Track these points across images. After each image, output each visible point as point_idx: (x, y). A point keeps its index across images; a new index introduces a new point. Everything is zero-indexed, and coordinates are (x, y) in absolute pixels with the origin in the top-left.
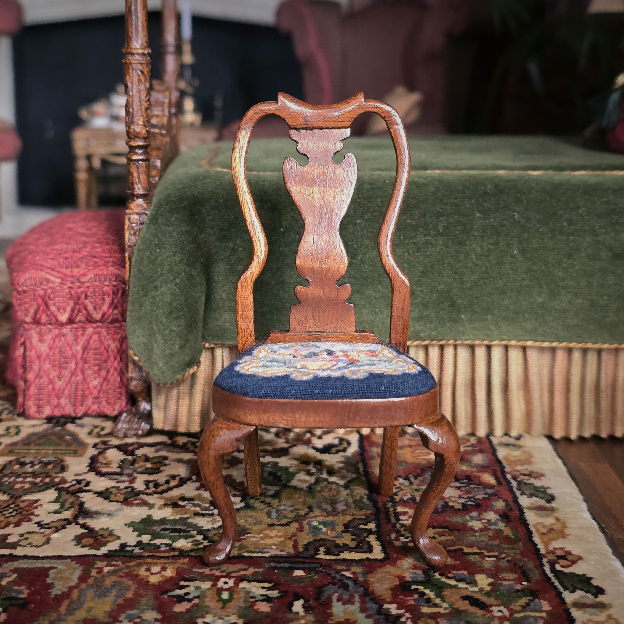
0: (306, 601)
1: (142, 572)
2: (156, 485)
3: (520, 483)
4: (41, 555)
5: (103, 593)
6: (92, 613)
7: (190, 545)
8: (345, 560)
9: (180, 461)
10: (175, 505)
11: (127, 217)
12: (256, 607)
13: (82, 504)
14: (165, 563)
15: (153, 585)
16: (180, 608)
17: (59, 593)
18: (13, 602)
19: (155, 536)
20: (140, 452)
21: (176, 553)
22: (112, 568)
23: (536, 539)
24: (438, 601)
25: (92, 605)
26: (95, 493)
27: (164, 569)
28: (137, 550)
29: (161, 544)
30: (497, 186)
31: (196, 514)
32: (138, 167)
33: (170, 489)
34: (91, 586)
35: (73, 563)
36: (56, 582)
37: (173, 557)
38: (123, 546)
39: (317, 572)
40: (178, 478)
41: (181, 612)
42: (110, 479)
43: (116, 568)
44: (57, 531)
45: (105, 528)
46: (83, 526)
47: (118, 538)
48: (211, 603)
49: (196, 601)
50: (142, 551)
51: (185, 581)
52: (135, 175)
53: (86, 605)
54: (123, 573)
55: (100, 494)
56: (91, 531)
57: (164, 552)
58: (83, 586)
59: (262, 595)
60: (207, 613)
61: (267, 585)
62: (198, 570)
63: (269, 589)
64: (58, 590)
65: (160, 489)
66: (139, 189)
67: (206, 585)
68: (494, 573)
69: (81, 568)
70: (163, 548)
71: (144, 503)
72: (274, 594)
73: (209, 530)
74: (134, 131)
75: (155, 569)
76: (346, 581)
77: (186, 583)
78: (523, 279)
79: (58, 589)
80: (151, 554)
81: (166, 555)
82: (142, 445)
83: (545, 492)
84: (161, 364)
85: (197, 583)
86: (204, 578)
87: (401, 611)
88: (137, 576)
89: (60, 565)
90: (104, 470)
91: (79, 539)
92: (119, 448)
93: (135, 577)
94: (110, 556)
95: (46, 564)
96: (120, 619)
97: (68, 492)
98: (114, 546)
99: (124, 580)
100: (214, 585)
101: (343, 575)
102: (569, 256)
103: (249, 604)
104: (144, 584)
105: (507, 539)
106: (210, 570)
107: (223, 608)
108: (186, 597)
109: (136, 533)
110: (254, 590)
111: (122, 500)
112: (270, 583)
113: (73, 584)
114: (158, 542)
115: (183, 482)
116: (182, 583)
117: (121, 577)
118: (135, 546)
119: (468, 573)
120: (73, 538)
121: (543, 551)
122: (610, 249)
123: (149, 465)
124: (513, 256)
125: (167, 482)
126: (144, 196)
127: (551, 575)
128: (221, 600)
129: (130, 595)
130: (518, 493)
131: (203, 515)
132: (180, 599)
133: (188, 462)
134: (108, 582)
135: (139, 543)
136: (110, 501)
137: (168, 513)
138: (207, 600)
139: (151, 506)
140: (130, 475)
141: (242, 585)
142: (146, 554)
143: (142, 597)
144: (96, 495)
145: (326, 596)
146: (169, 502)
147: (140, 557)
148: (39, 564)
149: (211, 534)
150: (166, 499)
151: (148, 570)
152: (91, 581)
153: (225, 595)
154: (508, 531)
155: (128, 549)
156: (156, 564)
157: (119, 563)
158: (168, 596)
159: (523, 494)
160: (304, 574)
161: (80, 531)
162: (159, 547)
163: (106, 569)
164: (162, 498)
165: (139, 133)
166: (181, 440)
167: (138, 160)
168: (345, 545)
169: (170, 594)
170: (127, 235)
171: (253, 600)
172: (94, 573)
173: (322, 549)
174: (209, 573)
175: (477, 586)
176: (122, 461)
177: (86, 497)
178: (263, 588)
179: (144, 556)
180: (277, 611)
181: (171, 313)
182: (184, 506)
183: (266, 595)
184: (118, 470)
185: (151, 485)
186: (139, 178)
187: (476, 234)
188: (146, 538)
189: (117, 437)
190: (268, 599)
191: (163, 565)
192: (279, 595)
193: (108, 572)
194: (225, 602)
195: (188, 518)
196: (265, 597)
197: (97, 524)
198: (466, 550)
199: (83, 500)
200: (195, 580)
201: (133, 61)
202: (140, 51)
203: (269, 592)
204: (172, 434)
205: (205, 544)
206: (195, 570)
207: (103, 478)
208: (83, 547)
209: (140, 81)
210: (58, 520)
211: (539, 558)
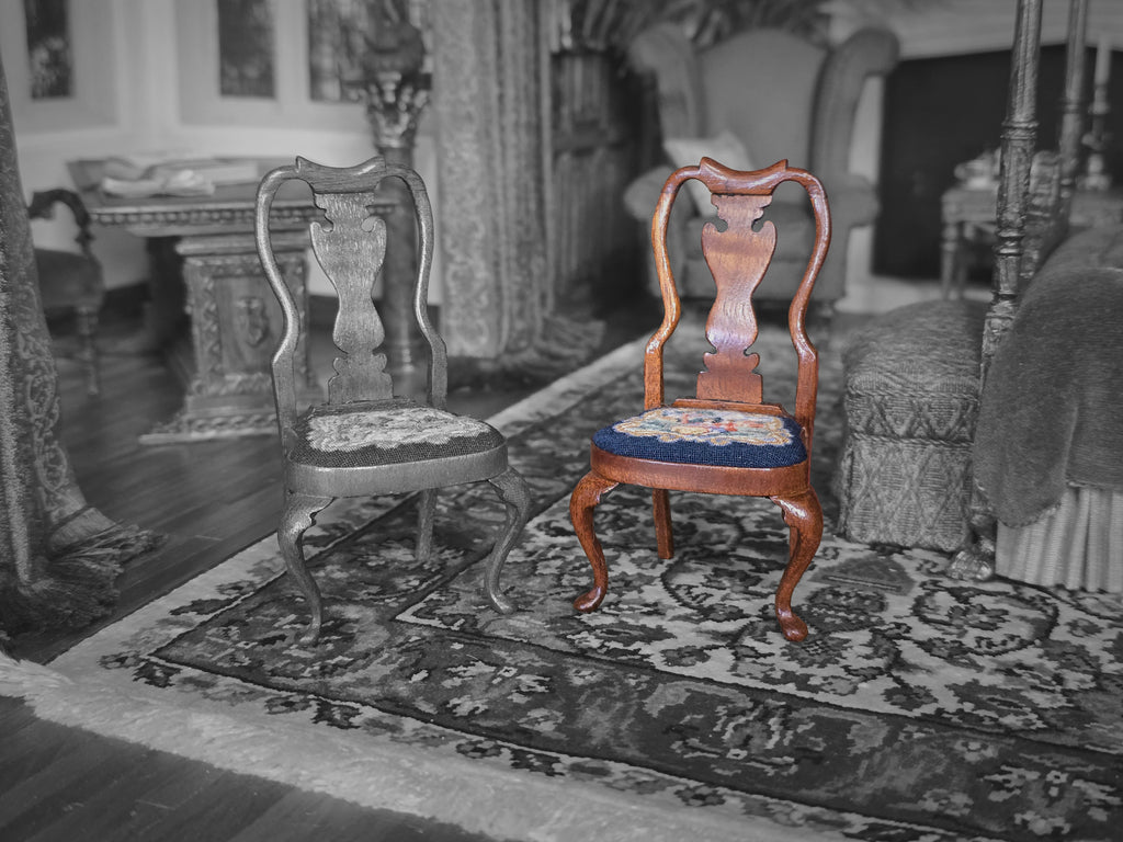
1: (958, 746)
2: (990, 644)
4: (844, 705)
5: (908, 764)
6: (894, 784)
7: (1019, 724)
9: (1023, 618)
10: (1009, 672)
11: (987, 321)
12: (1090, 813)
13: (899, 653)
14: (986, 741)
15: (969, 763)
16: (997, 797)
17: (860, 752)
18: (807, 754)
19: (979, 705)
20: (975, 601)
21: (1002, 731)
22: (923, 735)
25: (894, 774)
26: (916, 642)
27: (984, 747)
28: (955, 719)
29: (986, 717)
31: (1034, 688)
32: (1006, 262)
33: (1006, 652)
34: (897, 752)
35: (880, 721)
36: (857, 740)
37: (998, 734)
38: (940, 711)
40: (1017, 639)
41: (997, 802)
42: (936, 628)
43: (928, 736)
44: (865, 681)
45: (922, 685)
46: (897, 680)
47: (936, 700)
48: (1034, 796)
49: (1018, 792)
50: (962, 721)
51: (1007, 766)
52: (1003, 271)
53: (889, 773)
54: (936, 743)
55: (920, 644)
56: (905, 686)
57: (987, 726)
58: (888, 750)
59: (1100, 800)
60: (1029, 808)
61: (1107, 788)
62: (1026, 756)
63: (1109, 794)
64: (859, 749)
65: (994, 649)
66: (1006, 289)
67: (1032, 776)
69: (887, 728)
70: (987, 722)
71: (973, 665)
72: (1115, 801)
73: (1046, 710)
74: (1007, 220)
75: (974, 745)
77: (1008, 769)
79: (860, 747)
80: (971, 726)
81: (989, 730)
82: (979, 593)
84: (1011, 501)
85: (1022, 771)
86: (1031, 766)
88: (952, 749)
89: (864, 721)
90: (930, 616)
91: (889, 694)
92: (951, 591)
93: (949, 752)
94: (924, 720)
95: (849, 717)
96: (925, 796)
97: (884, 636)
98: (929, 709)
99: (935, 751)
100: (1043, 777)
103: (1081, 808)
104: (958, 761)
106: (1041, 758)
107: (1048, 806)
108: (1007, 785)
109: (957, 699)
110: (1090, 791)
111: (946, 656)
112: (1112, 786)
113: (876, 745)
114: (981, 713)
115: (1023, 645)
116: (1004, 768)
117: (933, 748)
118: (953, 714)
120: (883, 692)
123: (984, 618)
125: (1004, 643)
126: (1011, 298)
128: (1047, 796)
129: (939, 770)
131: (1042, 690)
132: (999, 786)
133: (1033, 622)
134: (916, 750)
135: (958, 712)
136: (932, 655)
137: (999, 680)
138: (1031, 793)
139: (980, 669)
140: (959, 627)
141: (1077, 783)
142: (966, 726)
143: (953, 776)
144: (916, 645)
146: (1002, 668)
147: (957, 727)
148: (840, 716)
149: (1048, 715)
150: (999, 663)
151: (966, 745)
152: (897, 745)
153: (1054, 792)
155: (945, 715)
156: (975, 740)
157: (933, 730)
158: (986, 780)
161: (894, 686)
162: (981, 719)
163: (917, 736)
164: (993, 661)
165: (1012, 222)
166: (1029, 593)
167: (1007, 254)
169: (987, 777)
170: (985, 341)
171: (1086, 803)
172: (902, 737)
174: (1038, 761)
176: (952, 609)
177: (904, 645)
178: (1103, 791)
179: (963, 728)
180: (1116, 822)
181: (1029, 441)
182: (1020, 676)
183: (1104, 801)
184: (947, 619)
185: (984, 643)
186: (1007, 275)
188: (968, 707)
189: (950, 578)
190: (1106, 806)
193: (918, 739)
194: (1052, 801)
195: (1021, 690)
196: (1103, 803)
197: (913, 680)
199: (900, 648)
200: (1017, 766)
201: (1013, 137)
202: (1024, 125)
203: (1109, 799)
204: (1018, 584)
205: (1040, 724)
206: (1021, 755)
207: (927, 626)
208: (893, 704)
209: (1020, 160)
210: (869, 668)
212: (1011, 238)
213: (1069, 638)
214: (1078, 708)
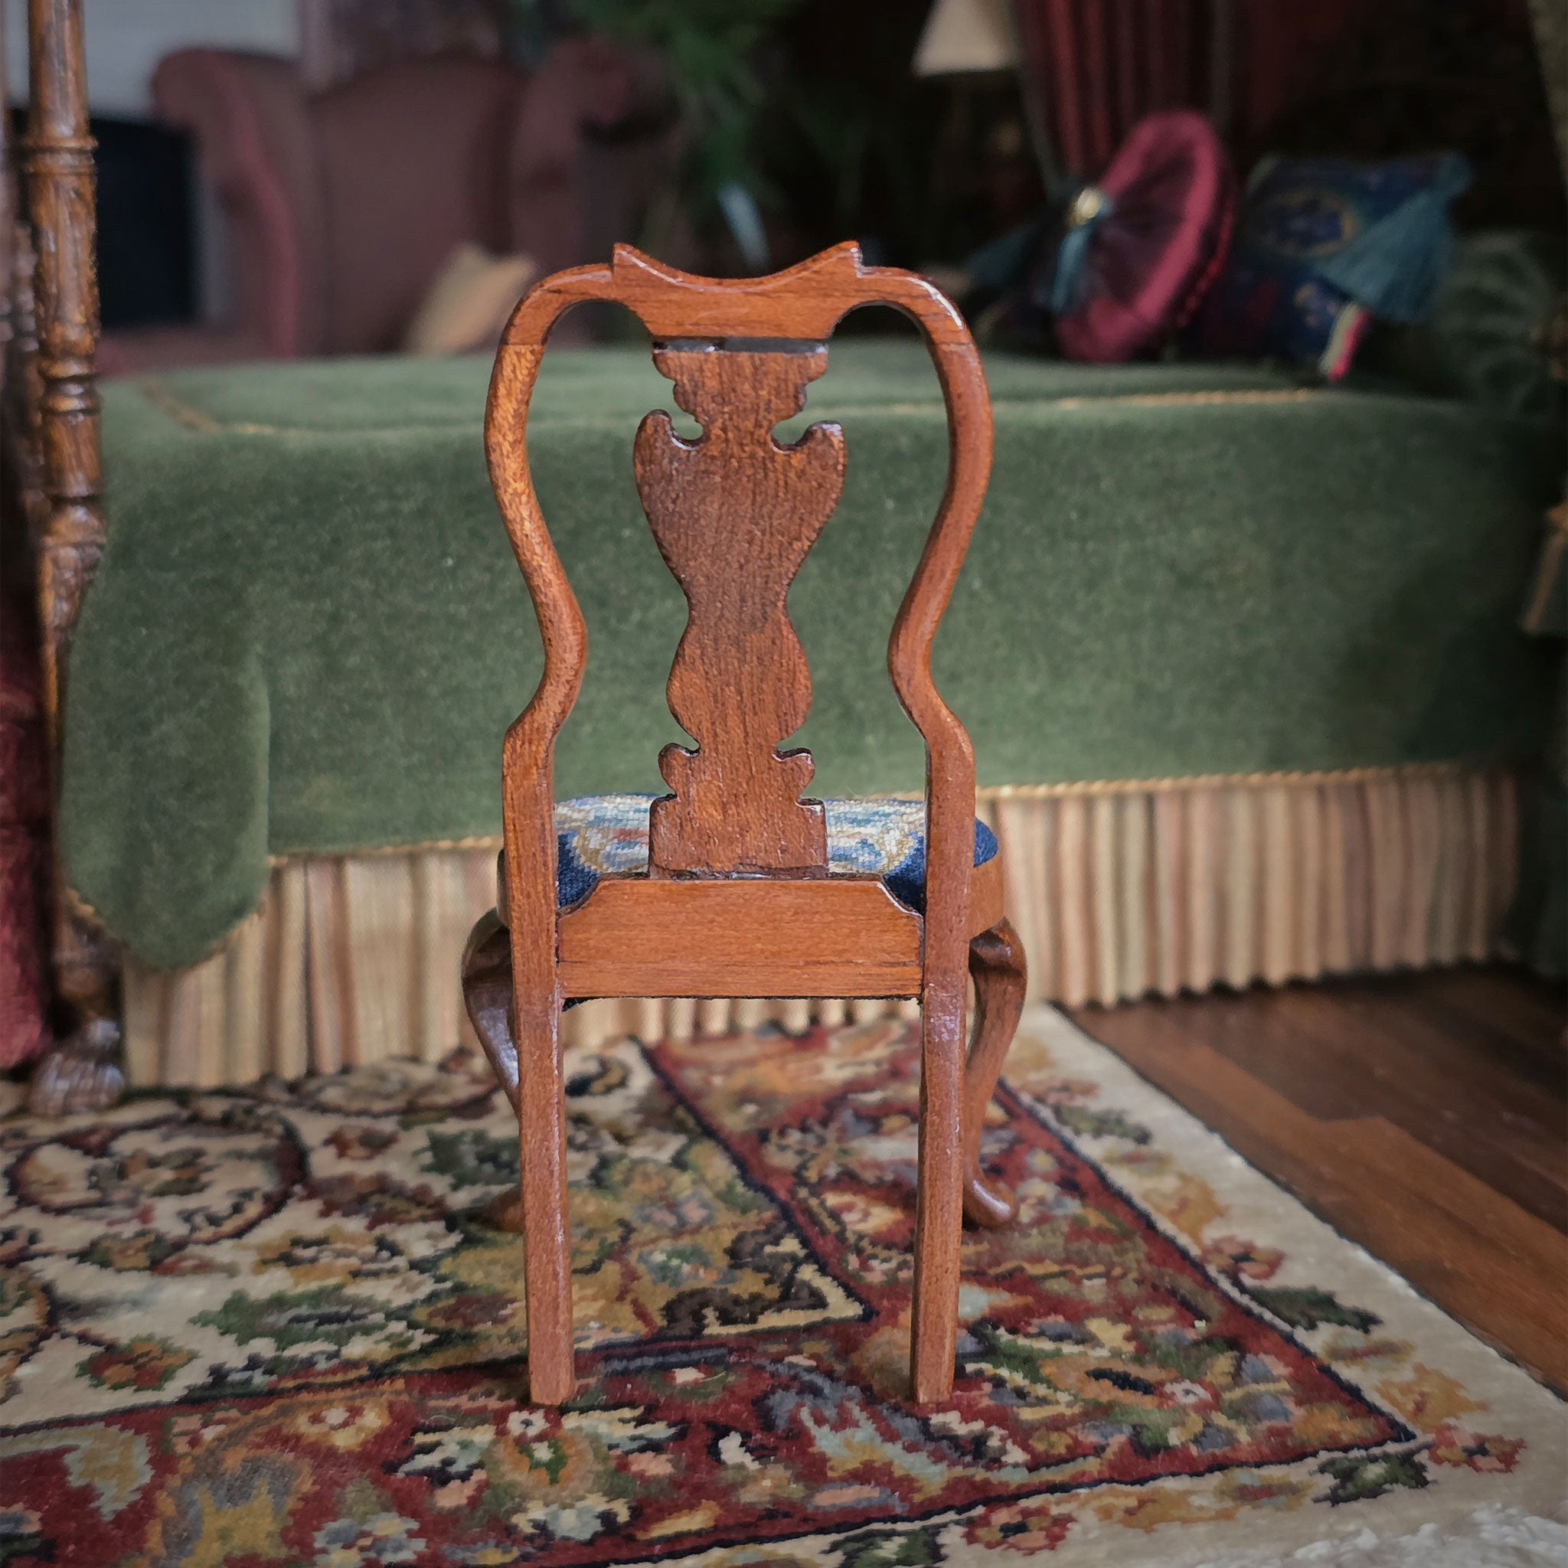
0: (746, 1436)
1: (302, 1423)
2: (214, 1220)
3: (1057, 1111)
4: (17, 1422)
5: (237, 1492)
6: (237, 1540)
7: (384, 1347)
8: (773, 1334)
9: (239, 1155)
10: (287, 1259)
11: (45, 557)
12: (634, 1468)
13: (47, 1289)
14: (352, 1398)
15: (350, 1453)
16: (451, 1497)
17: (121, 1506)
18: (17, 1546)
19: (284, 1338)
20: (124, 1146)
21: (364, 1371)
22: (221, 1428)
23: (1165, 1225)
24: (1041, 1390)
25: (222, 1523)
26: (71, 1255)
27: (355, 1412)
28: (259, 1379)
29: (313, 1355)
30: (917, 437)
31: (356, 1274)
32: (74, 429)
33: (251, 1226)
34: (196, 1476)
35: (115, 1429)
36: (99, 1483)
37: (362, 1380)
38: (218, 1374)
39: (728, 1368)
40: (258, 1196)
41: (458, 1508)
42: (88, 1218)
43: (234, 1427)
44: (24, 1360)
45: (144, 1333)
46: (83, 1338)
48: (518, 1475)
49: (479, 1475)
50: (274, 1377)
51: (426, 1432)
52: (68, 449)
53: (211, 1524)
54: (257, 1435)
55: (84, 1256)
56: (111, 1347)
57: (325, 1373)
58: (174, 1481)
59: (633, 1438)
60: (525, 1497)
61: (627, 1413)
62: (441, 1403)
63: (640, 1422)
64: (115, 1499)
65: (228, 1226)
66: (77, 485)
67: (483, 1435)
68: (1121, 1311)
69: (143, 1439)
70: (322, 1365)
71: (204, 1267)
72: (659, 1430)
73: (410, 1307)
74: (64, 340)
75: (336, 1415)
76: (807, 1377)
77: (431, 1438)
78: (996, 645)
79: (112, 1499)
80: (299, 1381)
81: (330, 1379)
82: (119, 1132)
83: (1119, 1121)
85: (457, 1434)
86: (478, 1417)
87: (978, 1426)
88: (298, 1438)
89: (82, 1440)
90: (59, 1199)
91: (93, 1370)
92: (71, 1141)
93: (293, 1442)
94: (195, 1401)
95: (48, 1443)
96: (318, 1545)
98: (192, 1376)
99: (266, 1451)
100: (502, 1432)
101: (792, 1366)
102: (1091, 585)
103: (612, 1464)
104: (323, 1455)
105: (1100, 1234)
106: (473, 1398)
107: (554, 1481)
108: (453, 1469)
109: (231, 1339)
110: (603, 1429)
111: (147, 1263)
112: (632, 1405)
113: (146, 1479)
114: (301, 1350)
115: (274, 1205)
116: (420, 1439)
117: (259, 1446)
118: (246, 1368)
119: (1067, 1318)
120: (76, 1371)
121: (1195, 1251)
122: (1172, 566)
123: (166, 1175)
124: (973, 595)
125: (237, 1209)
126: (90, 502)
127: (1245, 1300)
128: (536, 1465)
129: (307, 1485)
130: (1067, 1133)
131: (376, 1274)
132: (440, 1477)
133: (261, 1155)
134: (233, 1460)
135: (253, 1363)
136: (119, 1271)
137: (277, 1281)
138: (505, 1468)
139: (231, 1271)
140: (131, 1203)
141: (571, 1422)
142: (290, 1384)
143: (343, 1486)
144: (73, 1261)
145: (786, 1416)
146: (268, 1256)
147: (272, 1394)
148: (25, 1446)
149: (420, 1314)
150: (261, 1248)
151: (316, 1419)
152: (186, 1466)
153: (543, 1452)
154: (1095, 1219)
155: (235, 1377)
156: (329, 1404)
157: (234, 1413)
158: (408, 1474)
159: (1078, 1132)
160: (701, 1375)
161: (87, 1352)
162: (309, 1363)
163: (209, 1434)
164: (246, 1248)
165: (76, 344)
166: (215, 1108)
167: (73, 413)
168: (755, 1298)
169: (407, 1467)
170: (48, 599)
171: (618, 1452)
172: (181, 1446)
173: (710, 1314)
174: (470, 1405)
175: (1102, 1346)
176: (92, 1172)
177: (49, 1270)
178: (624, 1421)
179: (287, 1390)
180: (692, 1467)
182: (313, 1260)
183: (640, 1437)
184: (94, 1195)
185: (199, 1219)
186: (78, 455)
187: (890, 547)
188: (264, 1347)
189: (44, 1117)
190: (654, 1447)
191: (350, 1403)
192: (673, 1431)
193: (219, 1439)
194: (554, 1468)
195: (339, 1287)
196: (644, 1442)
197: (121, 1328)
198: (1033, 1270)
199: (47, 1278)
200: (447, 1428)
201: (56, 170)
202: (73, 144)
203: (644, 1430)
204: (182, 1096)
205: (420, 1338)
206: (432, 1403)
207: (66, 1219)
208: (115, 1387)
209: (73, 216)
210: (11, 1333)
211: (1197, 1267)
212: (76, 379)
213: (344, 1167)
214: (459, 1288)
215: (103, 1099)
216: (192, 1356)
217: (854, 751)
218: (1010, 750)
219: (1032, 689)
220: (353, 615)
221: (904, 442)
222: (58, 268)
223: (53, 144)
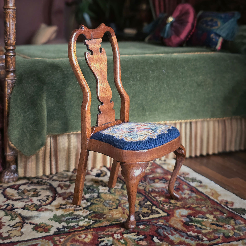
0: (157, 237)
1: (77, 238)
2: (45, 201)
3: (184, 177)
4: (26, 239)
7: (86, 223)
8: (153, 219)
9: (44, 189)
10: (61, 208)
11: (6, 82)
12: (140, 243)
15: (89, 243)
19: (67, 222)
20: (22, 188)
21: (84, 228)
22: (64, 239)
23: (211, 198)
24: (204, 227)
26: (22, 208)
28: (66, 230)
29: (74, 225)
30: (154, 60)
31: (75, 210)
32: (12, 59)
33: (52, 202)
35: (44, 240)
37: (85, 229)
38: (58, 229)
39: (148, 225)
40: (50, 197)
42: (21, 201)
43: (66, 239)
44: (22, 228)
45: (41, 222)
46: (31, 223)
50: (69, 230)
51: (101, 239)
52: (10, 62)
54: (71, 240)
56: (36, 225)
59: (138, 238)
61: (134, 234)
62: (101, 233)
63: (137, 235)
65: (47, 202)
66: (12, 69)
67: (111, 239)
68: (211, 213)
69: (51, 242)
70: (76, 227)
71: (46, 210)
72: (141, 237)
73: (87, 216)
74: (10, 43)
75: (83, 236)
76: (163, 226)
77: (102, 239)
78: (168, 96)
80: (74, 230)
82: (20, 185)
83: (195, 179)
84: (29, 147)
85: (106, 239)
86: (106, 236)
87: (196, 234)
89: (39, 242)
90: (14, 198)
91: (35, 230)
92: (10, 187)
93: (77, 241)
94: (56, 234)
97: (8, 210)
98: (54, 230)
100: (114, 238)
101: (159, 224)
102: (184, 86)
103: (136, 243)
104: (85, 243)
105: (201, 200)
108: (108, 245)
109: (57, 223)
110: (131, 237)
111: (36, 209)
112: (135, 232)
114: (71, 224)
115: (54, 199)
116: (100, 240)
119: (202, 214)
120: (32, 230)
121: (218, 202)
122: (197, 83)
123: (32, 193)
124: (164, 88)
125: (47, 199)
126: (13, 72)
127: (231, 210)
128: (122, 244)
130: (187, 182)
131: (78, 210)
133: (48, 189)
135: (64, 227)
136: (32, 211)
137: (62, 212)
139: (52, 210)
140: (28, 199)
141: (125, 236)
144: (23, 209)
145: (162, 233)
146: (58, 207)
148: (29, 244)
149: (90, 217)
150: (55, 206)
151: (80, 237)
153: (123, 241)
154: (199, 197)
155: (62, 230)
156: (81, 234)
157: (65, 236)
159: (189, 182)
160: (144, 227)
161: (33, 226)
162: (74, 227)
163: (62, 240)
164: (52, 206)
165: (12, 43)
166: (35, 181)
167: (12, 56)
168: (147, 213)
169: (100, 245)
170: (7, 89)
171: (136, 241)
172: (58, 243)
173: (141, 216)
174: (106, 233)
175: (210, 219)
176: (18, 193)
177: (19, 211)
178: (135, 235)
179: (72, 232)
180: (150, 243)
181: (33, 123)
182: (66, 208)
184: (20, 197)
185: (41, 201)
186: (12, 63)
187: (151, 79)
188: (64, 224)
189: (4, 183)
190: (141, 240)
191: (85, 234)
192: (144, 237)
194: (126, 244)
195: (73, 213)
196: (139, 239)
197: (37, 221)
198: (193, 206)
199: (19, 213)
200: (104, 238)
201: (10, 12)
202: (13, 8)
203: (138, 237)
204: (28, 179)
205: (92, 222)
206: (99, 233)
207: (17, 202)
208: (41, 232)
209: (12, 20)
210: (17, 223)
211: (220, 205)
212: (12, 50)
213: (63, 191)
214: (94, 212)
215: (15, 180)
216: (52, 226)
217: (144, 115)
218: (170, 115)
219: (174, 104)
220: (61, 92)
221: (152, 61)
222: (9, 30)
223: (9, 7)
